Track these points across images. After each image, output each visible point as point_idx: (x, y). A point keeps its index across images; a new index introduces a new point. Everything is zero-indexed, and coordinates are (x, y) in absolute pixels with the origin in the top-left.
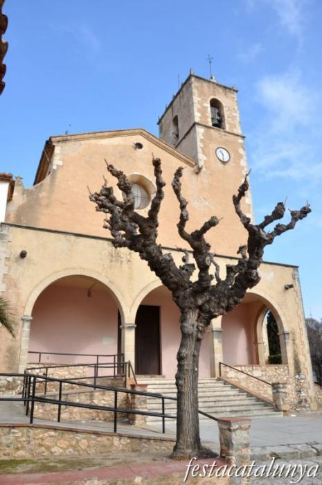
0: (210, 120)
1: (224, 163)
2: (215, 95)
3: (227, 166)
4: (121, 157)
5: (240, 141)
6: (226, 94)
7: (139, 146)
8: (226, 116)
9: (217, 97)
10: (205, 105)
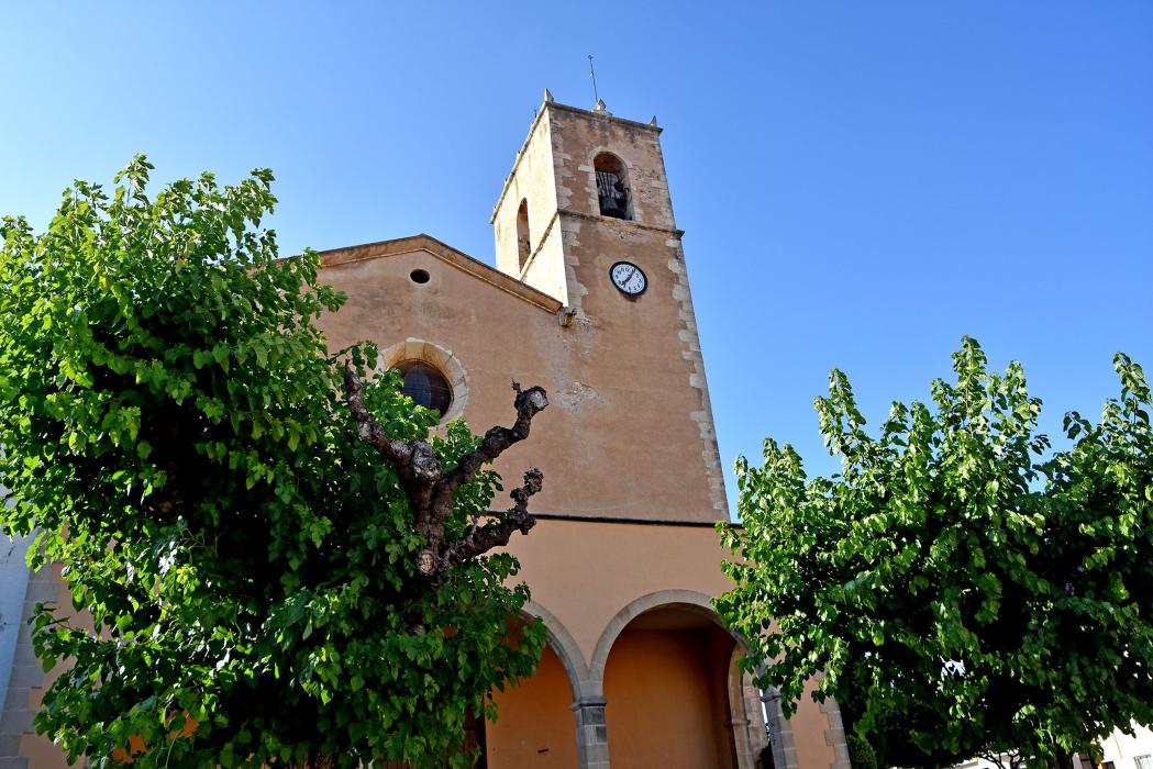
0: (595, 203)
1: (632, 297)
2: (606, 145)
3: (639, 304)
4: (377, 306)
5: (671, 243)
6: (632, 141)
7: (420, 276)
8: (633, 188)
9: (612, 149)
10: (582, 168)
